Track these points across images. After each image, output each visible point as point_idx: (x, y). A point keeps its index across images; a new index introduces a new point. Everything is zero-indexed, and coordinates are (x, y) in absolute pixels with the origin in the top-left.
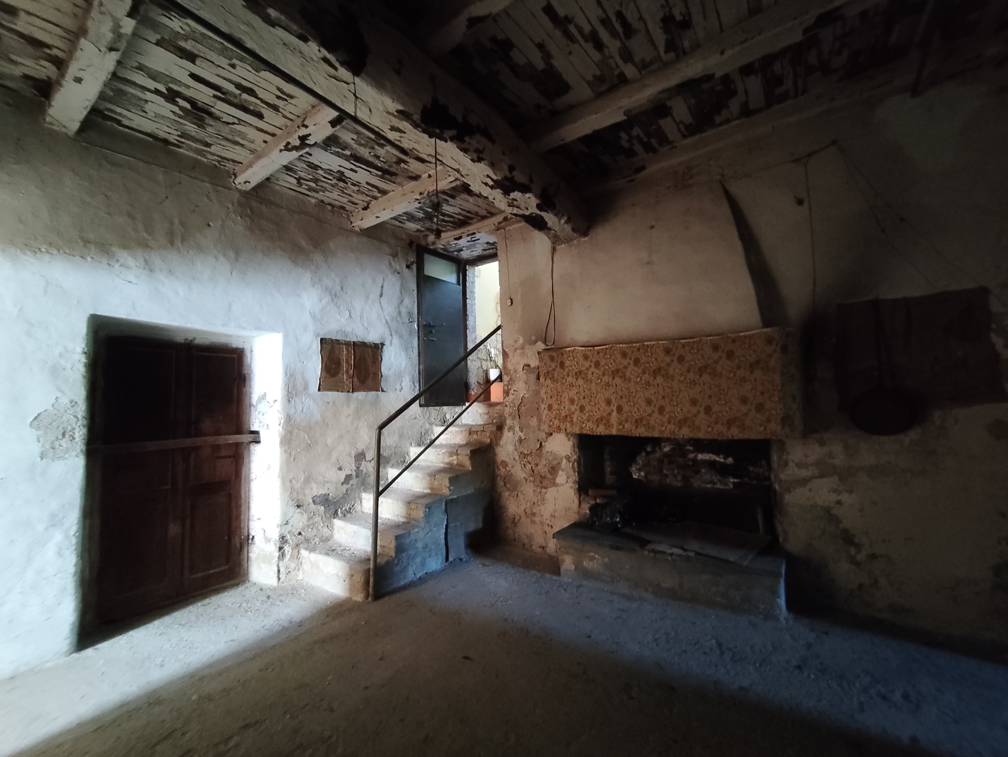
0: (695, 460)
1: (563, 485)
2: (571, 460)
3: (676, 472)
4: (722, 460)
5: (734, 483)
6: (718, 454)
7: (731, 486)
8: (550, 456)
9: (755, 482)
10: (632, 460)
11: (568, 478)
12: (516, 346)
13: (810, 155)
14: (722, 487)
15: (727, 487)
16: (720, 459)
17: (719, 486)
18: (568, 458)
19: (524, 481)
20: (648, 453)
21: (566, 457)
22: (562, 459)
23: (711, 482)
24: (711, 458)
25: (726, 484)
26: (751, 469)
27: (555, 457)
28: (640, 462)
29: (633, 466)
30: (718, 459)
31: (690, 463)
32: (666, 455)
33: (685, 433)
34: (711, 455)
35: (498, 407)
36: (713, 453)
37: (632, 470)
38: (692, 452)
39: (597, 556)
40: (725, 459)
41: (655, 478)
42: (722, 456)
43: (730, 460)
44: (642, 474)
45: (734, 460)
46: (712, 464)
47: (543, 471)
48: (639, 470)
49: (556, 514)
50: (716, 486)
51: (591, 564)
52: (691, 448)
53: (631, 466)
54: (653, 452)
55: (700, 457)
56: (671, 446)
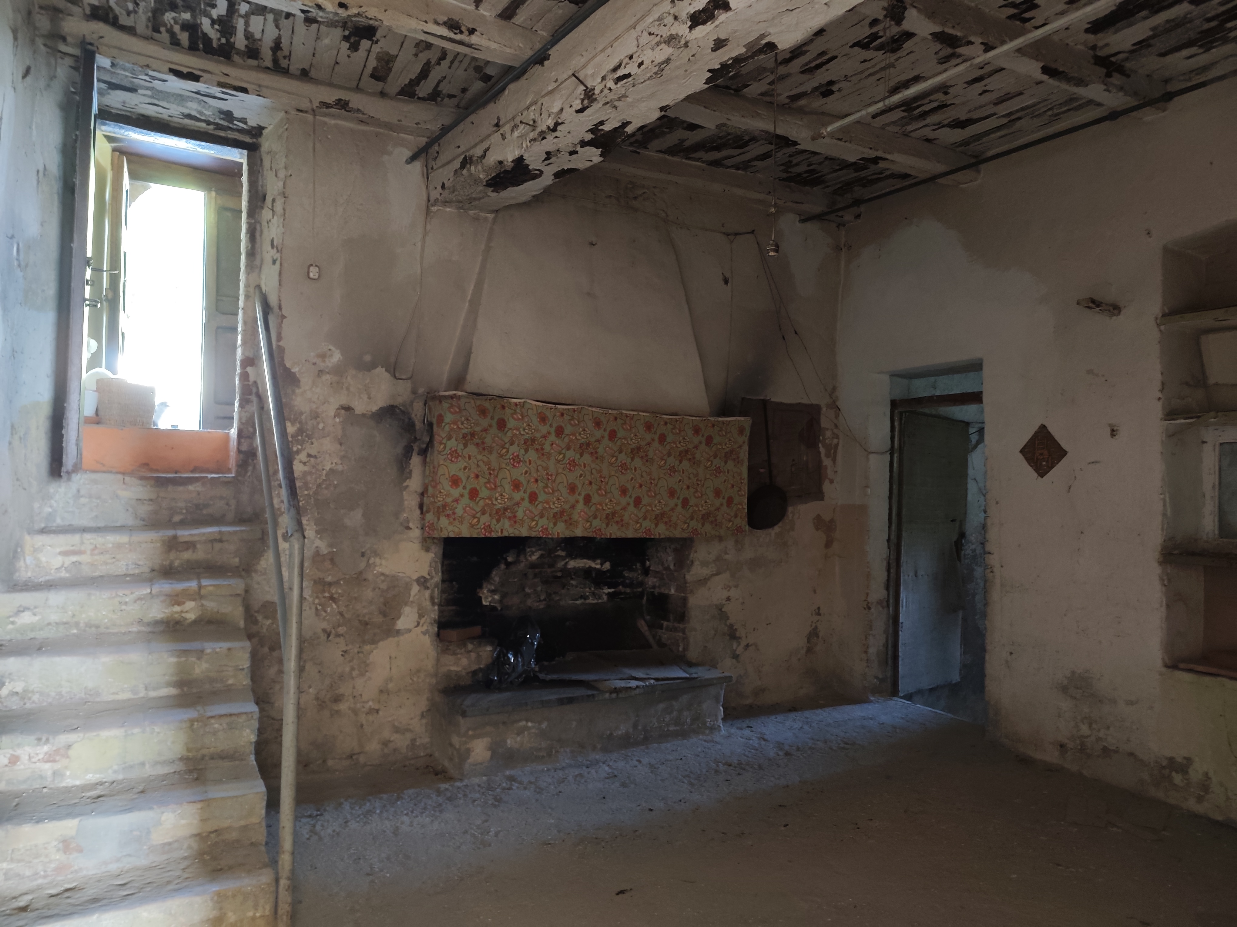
0: (564, 570)
1: (410, 631)
2: (428, 585)
3: (539, 588)
4: (598, 566)
5: (609, 594)
6: (593, 558)
7: (605, 598)
8: (383, 581)
9: (628, 590)
10: (484, 575)
11: (421, 616)
12: (321, 365)
13: (736, 234)
14: (595, 601)
15: (600, 601)
16: (595, 565)
17: (591, 601)
18: (422, 582)
19: (323, 637)
20: (508, 565)
21: (418, 581)
22: (408, 587)
23: (582, 597)
24: (586, 564)
25: (600, 597)
26: (626, 574)
27: (393, 581)
28: (497, 579)
29: (484, 585)
30: (593, 565)
31: (559, 574)
32: (533, 566)
33: (560, 530)
34: (585, 561)
35: (191, 488)
36: (589, 558)
37: (483, 593)
38: (563, 558)
39: (530, 724)
40: (602, 564)
41: (515, 600)
42: (599, 561)
43: (607, 566)
44: (497, 597)
45: (611, 566)
46: (587, 572)
47: (365, 611)
48: (493, 592)
49: (391, 686)
50: (587, 601)
51: (519, 739)
52: (563, 554)
53: (481, 587)
54: (516, 562)
55: (573, 564)
56: (540, 552)
